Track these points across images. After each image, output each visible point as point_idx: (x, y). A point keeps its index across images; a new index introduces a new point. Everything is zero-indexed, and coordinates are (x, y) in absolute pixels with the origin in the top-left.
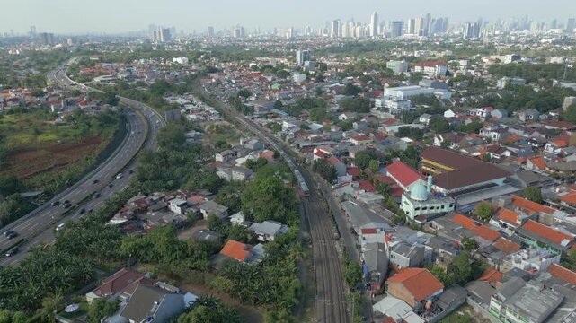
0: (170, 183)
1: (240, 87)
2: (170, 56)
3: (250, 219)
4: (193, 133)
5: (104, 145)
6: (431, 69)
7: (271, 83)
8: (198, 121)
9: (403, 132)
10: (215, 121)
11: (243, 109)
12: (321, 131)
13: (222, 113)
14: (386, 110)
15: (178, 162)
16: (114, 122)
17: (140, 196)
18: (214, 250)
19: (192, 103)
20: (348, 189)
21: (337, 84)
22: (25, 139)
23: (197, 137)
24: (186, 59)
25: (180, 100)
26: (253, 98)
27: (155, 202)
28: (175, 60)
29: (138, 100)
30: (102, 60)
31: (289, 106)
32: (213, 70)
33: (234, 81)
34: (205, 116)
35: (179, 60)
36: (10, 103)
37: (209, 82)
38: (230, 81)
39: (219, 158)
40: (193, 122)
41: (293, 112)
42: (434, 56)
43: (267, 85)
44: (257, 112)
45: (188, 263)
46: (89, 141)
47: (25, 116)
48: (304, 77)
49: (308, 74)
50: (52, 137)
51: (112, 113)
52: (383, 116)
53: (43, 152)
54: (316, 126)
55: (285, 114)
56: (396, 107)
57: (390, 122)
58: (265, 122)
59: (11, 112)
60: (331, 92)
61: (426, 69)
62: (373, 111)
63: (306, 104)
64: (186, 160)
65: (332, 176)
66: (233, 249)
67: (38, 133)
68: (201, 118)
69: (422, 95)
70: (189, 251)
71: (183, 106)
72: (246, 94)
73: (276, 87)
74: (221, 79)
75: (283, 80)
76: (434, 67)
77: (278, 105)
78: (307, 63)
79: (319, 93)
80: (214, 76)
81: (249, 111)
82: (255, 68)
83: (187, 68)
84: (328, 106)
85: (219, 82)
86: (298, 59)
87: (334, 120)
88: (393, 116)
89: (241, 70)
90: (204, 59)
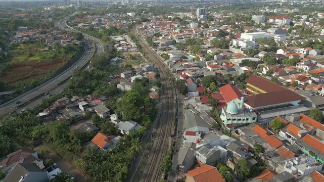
0: (88, 90)
1: (156, 31)
2: (126, 11)
3: (120, 118)
4: (116, 59)
5: (63, 64)
6: (280, 21)
7: (175, 29)
8: (123, 51)
9: (244, 64)
10: (133, 51)
11: (152, 45)
12: (193, 60)
13: (140, 47)
14: (239, 47)
15: (99, 78)
16: (74, 50)
17: (65, 98)
18: (86, 139)
19: (126, 40)
20: (192, 101)
21: (216, 30)
22: (21, 59)
23: (118, 61)
24: (134, 13)
25: (119, 38)
26: (161, 38)
27: (72, 102)
28: (128, 14)
29: (97, 38)
30: (88, 14)
31: (180, 44)
32: (145, 20)
33: (154, 27)
34: (128, 48)
35: (130, 14)
36: (25, 38)
37: (141, 27)
38: (152, 27)
39: (122, 75)
40: (120, 52)
41: (181, 47)
42: (287, 12)
43: (172, 30)
44: (160, 47)
45: (67, 146)
46: (55, 61)
47: (31, 45)
48: (196, 25)
49: (200, 23)
50: (37, 58)
51: (76, 45)
52: (236, 51)
53: (29, 67)
54: (191, 56)
55: (176, 49)
56: (245, 46)
57: (239, 56)
58: (162, 52)
59: (24, 43)
60: (209, 35)
61: (277, 20)
62: (231, 49)
63: (191, 42)
64: (103, 76)
65: (185, 91)
66: (100, 140)
67: (31, 55)
68: (126, 49)
69: (266, 38)
70: (71, 139)
71: (119, 41)
72: (158, 35)
73: (177, 31)
74: (148, 25)
75: (184, 26)
76: (282, 19)
77: (174, 43)
78: (202, 16)
79: (202, 35)
80: (145, 24)
81: (156, 45)
82: (170, 19)
83: (132, 19)
84: (203, 44)
85: (146, 27)
86: (198, 14)
87: (204, 53)
88: (242, 52)
89: (162, 20)
90: (145, 13)
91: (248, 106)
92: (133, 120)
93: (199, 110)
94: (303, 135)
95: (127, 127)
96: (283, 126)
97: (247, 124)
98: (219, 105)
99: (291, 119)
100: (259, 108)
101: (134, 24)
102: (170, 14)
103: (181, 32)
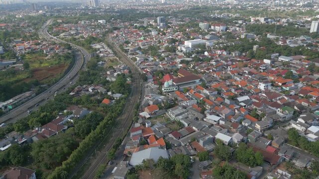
0: (90, 82)
1: (126, 39)
2: (97, 20)
3: (113, 93)
4: (100, 63)
5: (66, 68)
7: (140, 36)
8: (104, 56)
9: (182, 62)
10: (111, 56)
11: (124, 51)
12: (152, 61)
13: (115, 53)
14: (182, 51)
15: (93, 74)
16: (70, 58)
17: (79, 86)
18: (100, 102)
19: (103, 48)
20: (149, 84)
21: (170, 37)
22: (36, 65)
23: (103, 64)
24: (104, 21)
25: (98, 46)
26: (130, 45)
27: (84, 88)
28: (99, 21)
29: (80, 46)
31: (144, 49)
32: (116, 29)
33: (124, 35)
34: (107, 54)
35: (101, 21)
36: (27, 49)
37: (113, 36)
38: (122, 35)
39: (108, 73)
40: (102, 57)
41: (145, 52)
43: (138, 38)
44: (130, 52)
45: (92, 104)
46: (61, 66)
47: (34, 56)
48: (157, 33)
49: (160, 31)
50: (47, 65)
51: (69, 54)
52: (180, 54)
53: (44, 71)
54: (151, 59)
55: (141, 53)
56: (185, 51)
57: (180, 57)
58: (131, 57)
59: (28, 53)
60: (165, 42)
61: (216, 27)
62: (177, 51)
63: (152, 48)
64: (96, 74)
65: (146, 79)
66: (106, 101)
67: (41, 63)
68: (106, 55)
69: (200, 44)
70: (92, 101)
71: (99, 49)
72: (127, 43)
73: (142, 38)
74: (119, 34)
75: (147, 34)
76: (220, 26)
77: (140, 49)
78: (161, 24)
79: (160, 42)
80: (116, 32)
81: (126, 51)
82: (136, 27)
83: (104, 27)
84: (160, 49)
85: (117, 36)
86: (158, 21)
87: (159, 56)
88: (183, 54)
89: (129, 28)
90: (114, 20)
91: (174, 83)
92: (120, 93)
93: (153, 87)
94: (194, 93)
95: (118, 96)
96: (188, 90)
97: (173, 91)
98: (162, 84)
99: (193, 87)
100: (179, 84)
101: (107, 32)
102: (136, 21)
103: (144, 39)
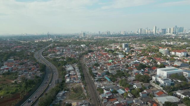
1: (97, 61)
2: (80, 45)
4: (62, 93)
6: (179, 53)
7: (109, 59)
8: (69, 82)
10: (77, 83)
11: (92, 75)
12: (123, 95)
13: (83, 77)
14: (158, 83)
19: (74, 70)
21: (137, 61)
24: (85, 45)
25: (70, 68)
26: (99, 68)
28: (81, 45)
32: (90, 51)
33: (95, 57)
34: (74, 79)
35: (82, 46)
37: (87, 57)
38: (94, 57)
41: (113, 79)
43: (107, 60)
44: (97, 77)
48: (123, 56)
49: (126, 54)
54: (121, 91)
55: (109, 80)
56: (163, 83)
58: (98, 84)
60: (133, 66)
63: (121, 74)
68: (72, 80)
71: (70, 71)
72: (97, 65)
73: (110, 61)
74: (92, 56)
75: (115, 57)
76: (181, 53)
77: (108, 73)
78: (126, 49)
79: (127, 66)
80: (90, 54)
82: (106, 50)
83: (83, 49)
84: (129, 75)
85: (90, 57)
86: (123, 46)
87: (130, 88)
88: (162, 88)
89: (101, 51)
90: (91, 45)
101: (83, 54)
102: (106, 46)
103: (113, 62)
